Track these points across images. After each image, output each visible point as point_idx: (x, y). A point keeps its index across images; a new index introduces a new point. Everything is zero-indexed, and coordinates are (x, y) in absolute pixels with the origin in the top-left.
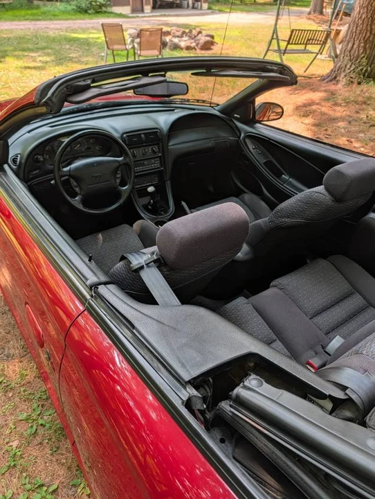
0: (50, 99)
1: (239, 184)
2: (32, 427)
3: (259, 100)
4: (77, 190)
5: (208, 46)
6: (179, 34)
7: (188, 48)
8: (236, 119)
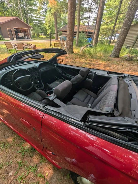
0: (12, 61)
1: (57, 78)
2: (23, 153)
3: (58, 58)
4: (20, 85)
5: (35, 47)
6: (26, 45)
7: (30, 48)
8: (53, 63)
